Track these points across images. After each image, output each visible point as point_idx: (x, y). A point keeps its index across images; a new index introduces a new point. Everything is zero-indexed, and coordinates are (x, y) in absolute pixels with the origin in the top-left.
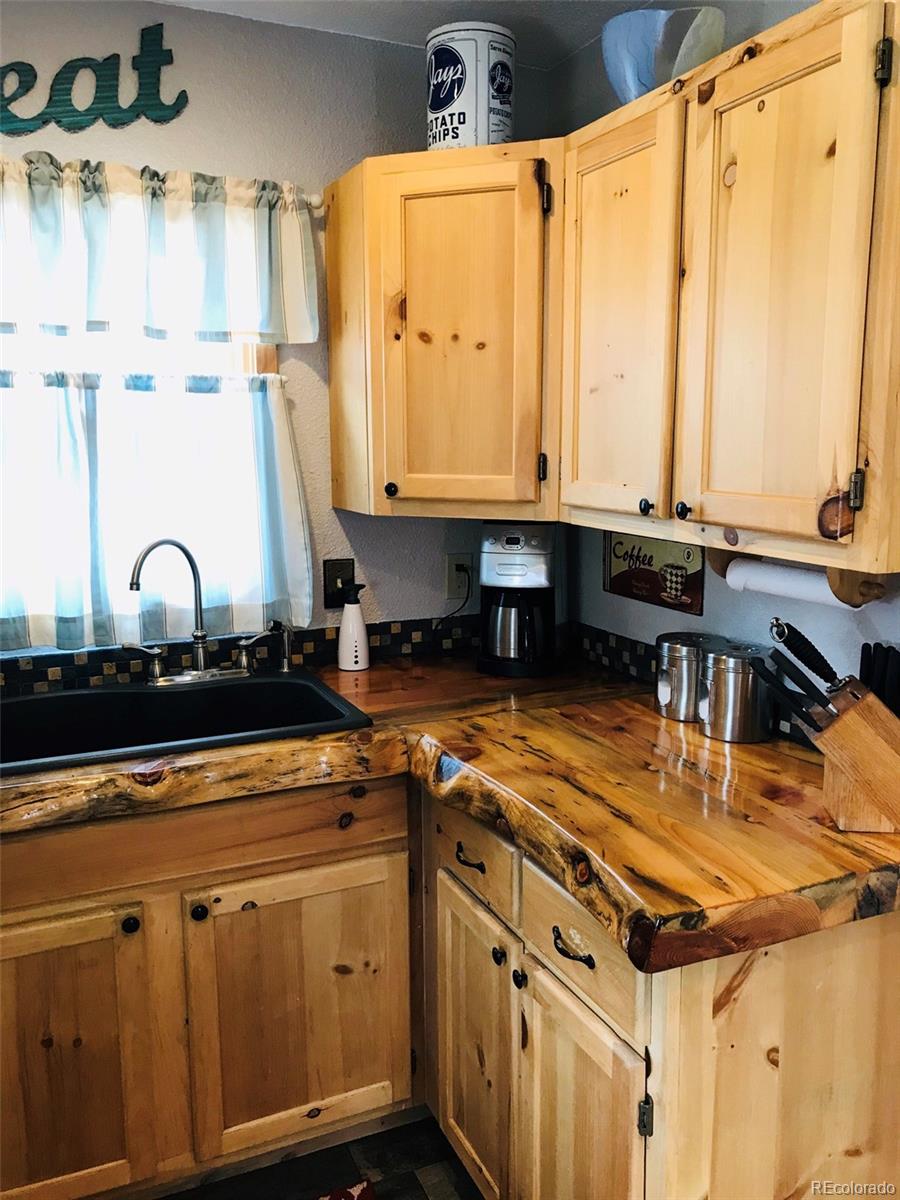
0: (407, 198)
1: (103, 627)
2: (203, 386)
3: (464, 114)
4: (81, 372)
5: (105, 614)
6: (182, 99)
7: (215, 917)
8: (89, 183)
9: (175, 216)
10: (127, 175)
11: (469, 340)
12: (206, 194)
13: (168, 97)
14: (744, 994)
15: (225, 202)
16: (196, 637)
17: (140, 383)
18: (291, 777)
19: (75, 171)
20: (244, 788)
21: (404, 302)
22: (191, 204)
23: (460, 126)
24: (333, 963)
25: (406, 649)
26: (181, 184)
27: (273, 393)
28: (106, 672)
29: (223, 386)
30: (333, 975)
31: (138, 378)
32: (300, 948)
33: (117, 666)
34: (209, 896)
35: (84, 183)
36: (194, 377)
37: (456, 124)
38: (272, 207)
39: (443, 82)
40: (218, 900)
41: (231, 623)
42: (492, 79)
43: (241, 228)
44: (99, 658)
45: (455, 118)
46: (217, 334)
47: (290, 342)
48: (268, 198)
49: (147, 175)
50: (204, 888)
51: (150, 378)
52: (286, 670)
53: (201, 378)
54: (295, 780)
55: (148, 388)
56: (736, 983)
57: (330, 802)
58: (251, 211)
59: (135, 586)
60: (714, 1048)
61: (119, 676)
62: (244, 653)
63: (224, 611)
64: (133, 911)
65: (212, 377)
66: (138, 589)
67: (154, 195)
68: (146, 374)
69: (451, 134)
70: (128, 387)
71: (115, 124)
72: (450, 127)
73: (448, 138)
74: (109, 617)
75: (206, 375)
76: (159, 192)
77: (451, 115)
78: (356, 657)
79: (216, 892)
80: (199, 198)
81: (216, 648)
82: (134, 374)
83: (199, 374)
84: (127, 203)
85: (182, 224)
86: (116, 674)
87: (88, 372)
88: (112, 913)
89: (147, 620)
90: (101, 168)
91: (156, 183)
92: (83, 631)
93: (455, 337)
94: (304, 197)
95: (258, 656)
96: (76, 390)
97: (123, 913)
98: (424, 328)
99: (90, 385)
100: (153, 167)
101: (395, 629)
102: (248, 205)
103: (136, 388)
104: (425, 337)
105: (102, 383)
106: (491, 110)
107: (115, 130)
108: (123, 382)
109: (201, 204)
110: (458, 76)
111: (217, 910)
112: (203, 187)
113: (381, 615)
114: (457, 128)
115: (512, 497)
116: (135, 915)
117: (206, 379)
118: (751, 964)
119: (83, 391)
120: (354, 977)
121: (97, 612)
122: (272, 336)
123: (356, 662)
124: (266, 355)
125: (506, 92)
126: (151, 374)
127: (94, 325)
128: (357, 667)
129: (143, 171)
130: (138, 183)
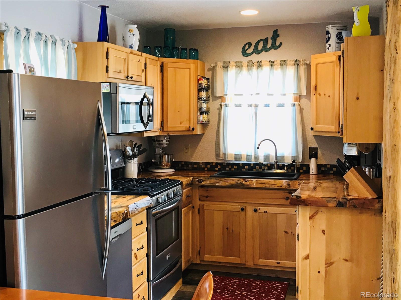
0: (317, 64)
1: (256, 158)
2: (281, 106)
3: (330, 44)
4: (255, 104)
5: (257, 155)
6: (281, 44)
7: (259, 213)
8: (259, 65)
9: (276, 69)
10: (267, 62)
11: (327, 95)
12: (283, 64)
13: (278, 44)
14: (316, 217)
15: (287, 65)
16: (275, 162)
17: (267, 106)
18: (274, 185)
19: (256, 63)
20: (264, 186)
21: (316, 87)
22: (280, 67)
23: (330, 47)
24: (284, 230)
25: (332, 172)
26: (278, 63)
27: (297, 107)
28: (257, 168)
29: (285, 105)
30: (284, 233)
31: (266, 104)
32: (276, 224)
33: (259, 167)
34: (258, 208)
35: (258, 65)
36: (279, 104)
37: (329, 47)
38: (298, 65)
39: (327, 38)
40: (259, 209)
41: (285, 160)
42: (337, 36)
43: (291, 71)
44: (255, 165)
45: (329, 45)
46: (283, 94)
47: (302, 95)
48: (297, 63)
49: (271, 62)
50: (257, 206)
51: (269, 104)
52: (296, 172)
53: (280, 104)
54: (274, 186)
55: (269, 106)
56: (314, 215)
57: (284, 194)
58: (293, 66)
59: (258, 148)
60: (309, 226)
61: (260, 169)
62: (286, 167)
63: (283, 157)
64: (244, 207)
65: (282, 104)
66: (259, 149)
67: (272, 66)
68: (268, 103)
69: (328, 49)
70: (264, 106)
71: (266, 52)
72: (328, 47)
73: (328, 50)
74: (258, 156)
75: (281, 103)
76: (273, 65)
77: (328, 45)
78: (313, 171)
79: (259, 207)
80: (281, 65)
81: (281, 166)
82: (265, 104)
83: (280, 103)
84: (266, 68)
85: (278, 71)
86: (259, 169)
87: (256, 104)
88: (239, 207)
89: (266, 157)
90: (261, 62)
91: (272, 63)
92: (251, 158)
93: (325, 94)
94: (305, 62)
95: (291, 169)
96: (254, 107)
97: (241, 207)
98: (319, 92)
99: (256, 106)
100: (272, 60)
101: (329, 167)
102: (292, 65)
103: (266, 106)
104: (320, 94)
105: (259, 106)
106: (337, 43)
107: (266, 53)
108: (263, 105)
109: (282, 66)
110: (329, 36)
111: (259, 211)
112: (282, 62)
113: (325, 162)
114: (329, 48)
115: (334, 131)
116: (243, 208)
117: (281, 104)
118: (318, 212)
119: (255, 107)
120: (289, 234)
121: (255, 155)
122: (297, 94)
123: (313, 172)
124: (296, 98)
125: (341, 38)
126: (269, 103)
127: (257, 94)
128: (313, 174)
129: (270, 61)
130: (268, 63)
